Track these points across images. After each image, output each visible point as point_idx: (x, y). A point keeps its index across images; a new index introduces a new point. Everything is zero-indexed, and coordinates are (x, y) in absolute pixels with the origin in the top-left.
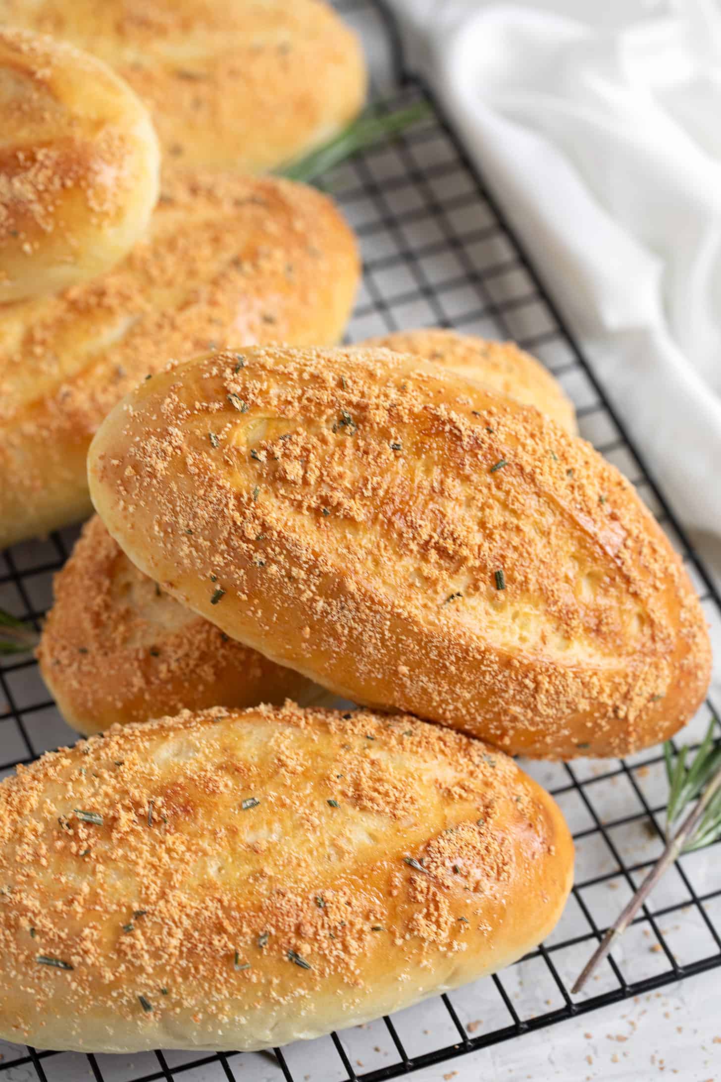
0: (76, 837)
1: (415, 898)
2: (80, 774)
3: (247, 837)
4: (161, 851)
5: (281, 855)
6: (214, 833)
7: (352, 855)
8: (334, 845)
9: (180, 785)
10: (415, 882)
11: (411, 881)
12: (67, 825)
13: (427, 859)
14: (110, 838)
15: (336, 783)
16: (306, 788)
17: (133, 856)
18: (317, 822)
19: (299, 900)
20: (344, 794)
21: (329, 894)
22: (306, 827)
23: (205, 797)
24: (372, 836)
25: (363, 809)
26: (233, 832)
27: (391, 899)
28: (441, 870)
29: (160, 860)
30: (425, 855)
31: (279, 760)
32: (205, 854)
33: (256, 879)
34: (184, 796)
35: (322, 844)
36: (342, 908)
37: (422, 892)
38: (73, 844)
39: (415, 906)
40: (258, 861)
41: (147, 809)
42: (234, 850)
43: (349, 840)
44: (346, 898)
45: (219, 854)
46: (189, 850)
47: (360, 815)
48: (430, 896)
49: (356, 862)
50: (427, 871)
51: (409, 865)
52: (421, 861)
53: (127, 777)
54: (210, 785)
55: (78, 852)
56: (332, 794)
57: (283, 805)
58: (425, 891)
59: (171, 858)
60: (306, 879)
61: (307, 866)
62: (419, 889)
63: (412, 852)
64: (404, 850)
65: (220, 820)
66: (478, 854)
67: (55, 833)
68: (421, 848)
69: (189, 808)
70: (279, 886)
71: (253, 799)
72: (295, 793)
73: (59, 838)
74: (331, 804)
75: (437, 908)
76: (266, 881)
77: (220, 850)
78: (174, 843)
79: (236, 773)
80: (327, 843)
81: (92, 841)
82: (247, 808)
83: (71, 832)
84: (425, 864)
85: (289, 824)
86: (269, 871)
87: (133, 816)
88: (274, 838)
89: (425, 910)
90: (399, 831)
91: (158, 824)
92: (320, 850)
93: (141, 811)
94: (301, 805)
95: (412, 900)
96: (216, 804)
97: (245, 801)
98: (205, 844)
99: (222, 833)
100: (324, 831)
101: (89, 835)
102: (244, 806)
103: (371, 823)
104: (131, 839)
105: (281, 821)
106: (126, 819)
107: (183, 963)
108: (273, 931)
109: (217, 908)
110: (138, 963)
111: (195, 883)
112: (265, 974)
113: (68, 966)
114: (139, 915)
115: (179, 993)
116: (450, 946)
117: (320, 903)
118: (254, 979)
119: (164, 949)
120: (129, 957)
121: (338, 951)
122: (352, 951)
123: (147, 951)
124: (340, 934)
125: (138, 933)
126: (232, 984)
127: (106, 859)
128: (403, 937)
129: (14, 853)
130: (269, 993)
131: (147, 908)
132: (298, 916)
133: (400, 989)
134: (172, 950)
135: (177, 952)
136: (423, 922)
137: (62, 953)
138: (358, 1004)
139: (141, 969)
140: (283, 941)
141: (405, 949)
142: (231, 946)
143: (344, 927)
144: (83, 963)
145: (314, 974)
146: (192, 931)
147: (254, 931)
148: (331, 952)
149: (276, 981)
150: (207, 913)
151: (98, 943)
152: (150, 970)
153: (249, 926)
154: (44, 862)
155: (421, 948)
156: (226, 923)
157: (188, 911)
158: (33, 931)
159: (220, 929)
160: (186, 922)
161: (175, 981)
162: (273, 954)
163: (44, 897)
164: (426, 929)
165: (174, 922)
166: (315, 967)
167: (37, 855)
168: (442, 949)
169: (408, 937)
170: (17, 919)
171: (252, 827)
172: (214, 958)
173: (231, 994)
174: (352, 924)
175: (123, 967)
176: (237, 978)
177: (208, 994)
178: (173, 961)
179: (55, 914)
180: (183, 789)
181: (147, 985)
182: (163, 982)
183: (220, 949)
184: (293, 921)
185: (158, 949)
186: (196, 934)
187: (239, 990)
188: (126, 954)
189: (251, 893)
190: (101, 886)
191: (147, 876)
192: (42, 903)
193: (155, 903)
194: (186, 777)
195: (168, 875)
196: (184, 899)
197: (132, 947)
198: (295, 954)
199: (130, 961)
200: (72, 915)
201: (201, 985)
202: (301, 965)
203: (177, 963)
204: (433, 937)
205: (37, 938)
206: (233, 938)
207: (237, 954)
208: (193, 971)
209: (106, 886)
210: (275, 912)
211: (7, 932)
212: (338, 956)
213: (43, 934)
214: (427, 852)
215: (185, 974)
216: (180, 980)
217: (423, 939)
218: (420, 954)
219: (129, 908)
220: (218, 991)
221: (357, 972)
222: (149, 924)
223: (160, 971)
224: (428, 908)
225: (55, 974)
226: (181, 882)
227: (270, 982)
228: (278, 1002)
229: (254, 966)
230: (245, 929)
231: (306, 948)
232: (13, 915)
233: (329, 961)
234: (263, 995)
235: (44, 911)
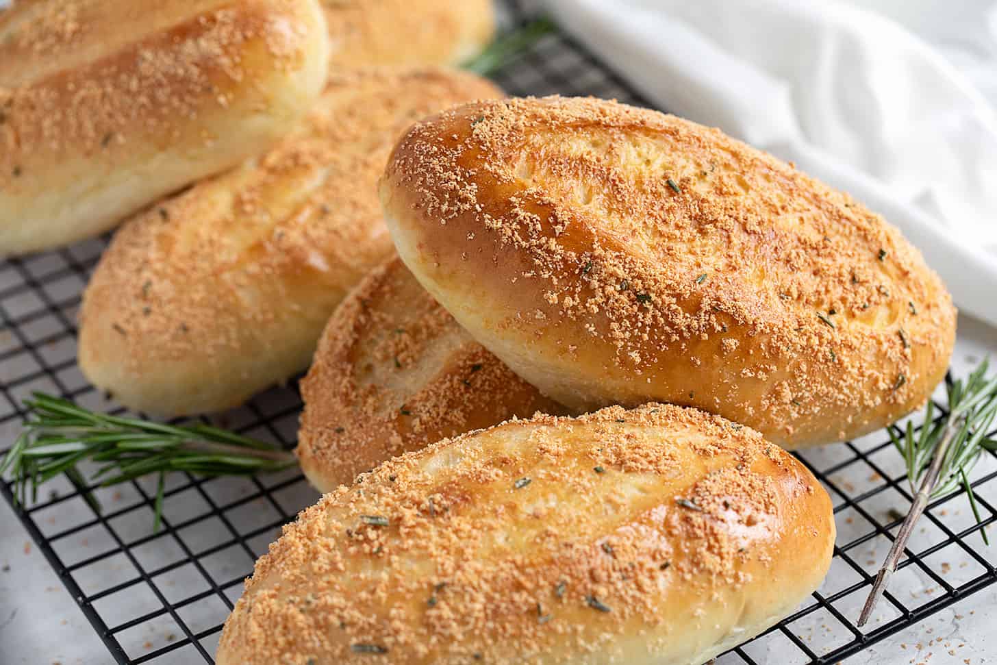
0: (367, 540)
1: (694, 533)
2: (359, 496)
3: (526, 509)
4: (449, 532)
5: (561, 516)
6: (495, 511)
7: (627, 507)
8: (609, 501)
9: (454, 482)
10: (691, 519)
11: (687, 520)
12: (356, 533)
13: (697, 498)
14: (398, 535)
15: (597, 455)
16: (571, 463)
17: (423, 542)
18: (588, 485)
19: (587, 548)
20: (609, 463)
21: (614, 540)
22: (579, 491)
23: (480, 486)
24: (642, 490)
25: (629, 470)
26: (512, 508)
27: (672, 539)
28: (712, 506)
29: (449, 540)
30: (694, 496)
31: (541, 449)
32: (491, 528)
33: (543, 539)
34: (459, 490)
35: (598, 503)
36: (629, 550)
37: (699, 528)
38: (365, 545)
39: (696, 541)
40: (541, 525)
41: (428, 504)
42: (516, 522)
43: (621, 496)
44: (631, 542)
45: (503, 527)
46: (474, 527)
47: (627, 475)
48: (708, 531)
49: (632, 512)
50: (700, 508)
51: (683, 505)
52: (692, 500)
53: (403, 487)
54: (482, 475)
55: (371, 550)
56: (596, 463)
57: (554, 479)
58: (702, 525)
59: (460, 538)
60: (589, 531)
61: (588, 521)
62: (696, 525)
63: (684, 495)
64: (674, 495)
65: (497, 501)
66: (744, 491)
67: (346, 542)
68: (690, 491)
69: (467, 496)
70: (565, 540)
71: (525, 479)
72: (562, 468)
73: (350, 546)
74: (597, 471)
75: (717, 540)
76: (552, 539)
77: (503, 523)
78: (459, 525)
79: (504, 465)
80: (602, 500)
81: (382, 539)
82: (521, 487)
83: (361, 537)
84: (697, 503)
85: (562, 492)
86: (553, 529)
87: (415, 511)
88: (552, 504)
89: (706, 544)
90: (665, 481)
91: (441, 514)
92: (597, 507)
93: (423, 506)
94: (570, 475)
95: (692, 537)
96: (491, 490)
97: (517, 482)
98: (489, 520)
99: (501, 509)
100: (596, 493)
101: (378, 536)
102: (517, 485)
103: (640, 480)
104: (419, 530)
105: (555, 492)
106: (409, 515)
107: (491, 625)
108: (568, 579)
109: (511, 569)
110: (447, 632)
111: (486, 554)
112: (570, 624)
113: (383, 650)
114: (440, 588)
115: (491, 656)
116: (736, 577)
117: (608, 549)
118: (560, 629)
119: (469, 615)
120: (438, 629)
121: (633, 591)
122: (646, 589)
123: (455, 620)
124: (631, 574)
125: (442, 604)
126: (540, 638)
127: (400, 551)
128: (691, 572)
129: (311, 568)
130: (576, 642)
131: (446, 580)
132: (589, 562)
133: (699, 626)
134: (476, 614)
135: (482, 615)
136: (706, 554)
137: (375, 638)
138: (663, 645)
139: (452, 638)
140: (580, 588)
141: (696, 583)
142: (532, 600)
143: (633, 567)
144: (396, 643)
145: (615, 616)
146: (492, 594)
147: (552, 584)
148: (626, 592)
149: (580, 628)
150: (503, 575)
151: (407, 621)
152: (460, 637)
153: (545, 579)
154: (341, 566)
155: (710, 582)
156: (522, 579)
157: (485, 575)
158: (343, 625)
159: (519, 587)
160: (486, 587)
161: (486, 645)
162: (573, 601)
163: (347, 595)
164: (711, 561)
165: (474, 588)
166: (614, 610)
167: (333, 564)
168: (730, 581)
169: (695, 570)
170: (326, 619)
171: (529, 501)
172: (517, 615)
173: (541, 648)
174: (641, 565)
175: (434, 640)
176: (543, 630)
177: (519, 653)
178: (480, 624)
179: (361, 605)
180: (457, 485)
181: (460, 654)
182: (475, 647)
183: (521, 605)
184: (585, 567)
185: (463, 616)
186: (497, 596)
187: (548, 643)
188: (434, 627)
189: (540, 551)
190: (399, 572)
191: (441, 556)
192: (347, 598)
193: (453, 574)
194: (458, 476)
195: (460, 552)
196: (479, 566)
197: (440, 618)
198: (593, 599)
199: (440, 634)
200: (378, 602)
201: (510, 645)
202: (601, 610)
203: (484, 626)
204: (718, 569)
205: (348, 630)
206: (531, 593)
207: (539, 607)
208: (500, 630)
209: (404, 572)
210: (566, 563)
211: (319, 633)
212: (633, 597)
213: (353, 624)
214: (697, 493)
215: (494, 634)
216: (490, 642)
217: (710, 572)
218: (711, 588)
219: (430, 584)
220: (528, 646)
221: (655, 609)
222: (451, 595)
223: (470, 636)
224: (708, 541)
225: (372, 660)
226: (474, 555)
227: (575, 631)
228: (586, 651)
229: (557, 616)
230: (542, 582)
231: (602, 591)
232: (321, 616)
233: (626, 602)
234: (571, 645)
235: (350, 604)
